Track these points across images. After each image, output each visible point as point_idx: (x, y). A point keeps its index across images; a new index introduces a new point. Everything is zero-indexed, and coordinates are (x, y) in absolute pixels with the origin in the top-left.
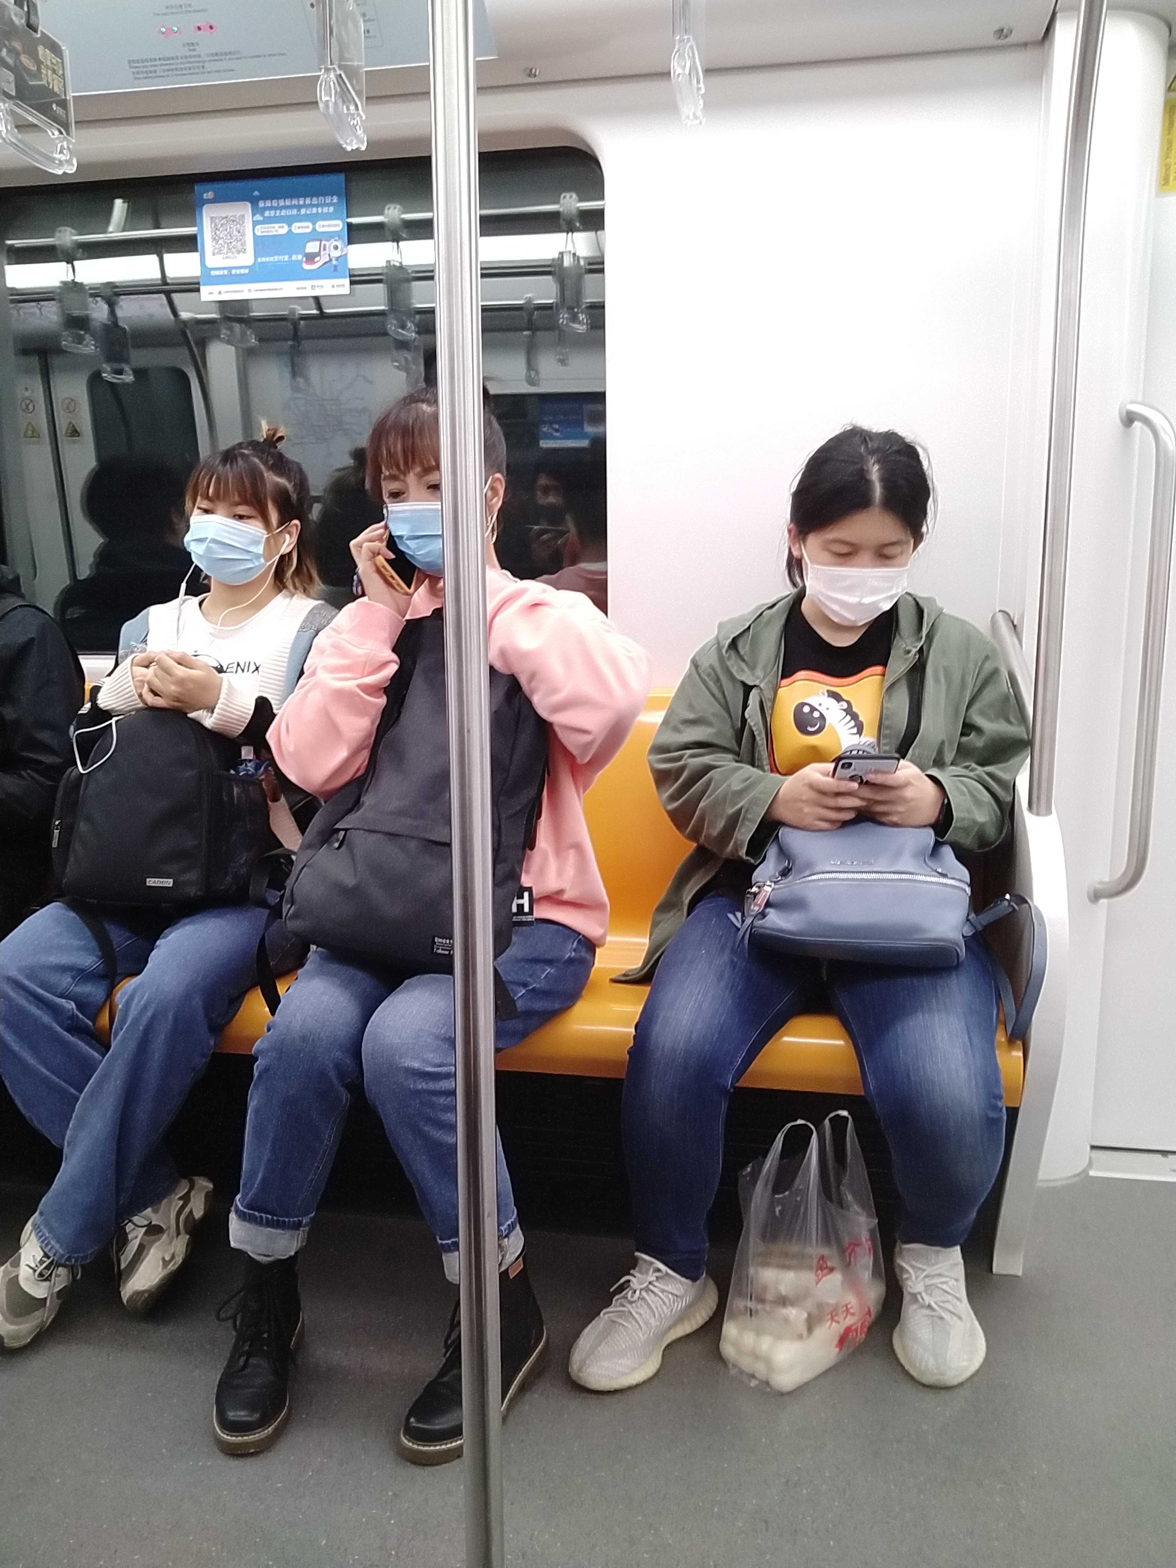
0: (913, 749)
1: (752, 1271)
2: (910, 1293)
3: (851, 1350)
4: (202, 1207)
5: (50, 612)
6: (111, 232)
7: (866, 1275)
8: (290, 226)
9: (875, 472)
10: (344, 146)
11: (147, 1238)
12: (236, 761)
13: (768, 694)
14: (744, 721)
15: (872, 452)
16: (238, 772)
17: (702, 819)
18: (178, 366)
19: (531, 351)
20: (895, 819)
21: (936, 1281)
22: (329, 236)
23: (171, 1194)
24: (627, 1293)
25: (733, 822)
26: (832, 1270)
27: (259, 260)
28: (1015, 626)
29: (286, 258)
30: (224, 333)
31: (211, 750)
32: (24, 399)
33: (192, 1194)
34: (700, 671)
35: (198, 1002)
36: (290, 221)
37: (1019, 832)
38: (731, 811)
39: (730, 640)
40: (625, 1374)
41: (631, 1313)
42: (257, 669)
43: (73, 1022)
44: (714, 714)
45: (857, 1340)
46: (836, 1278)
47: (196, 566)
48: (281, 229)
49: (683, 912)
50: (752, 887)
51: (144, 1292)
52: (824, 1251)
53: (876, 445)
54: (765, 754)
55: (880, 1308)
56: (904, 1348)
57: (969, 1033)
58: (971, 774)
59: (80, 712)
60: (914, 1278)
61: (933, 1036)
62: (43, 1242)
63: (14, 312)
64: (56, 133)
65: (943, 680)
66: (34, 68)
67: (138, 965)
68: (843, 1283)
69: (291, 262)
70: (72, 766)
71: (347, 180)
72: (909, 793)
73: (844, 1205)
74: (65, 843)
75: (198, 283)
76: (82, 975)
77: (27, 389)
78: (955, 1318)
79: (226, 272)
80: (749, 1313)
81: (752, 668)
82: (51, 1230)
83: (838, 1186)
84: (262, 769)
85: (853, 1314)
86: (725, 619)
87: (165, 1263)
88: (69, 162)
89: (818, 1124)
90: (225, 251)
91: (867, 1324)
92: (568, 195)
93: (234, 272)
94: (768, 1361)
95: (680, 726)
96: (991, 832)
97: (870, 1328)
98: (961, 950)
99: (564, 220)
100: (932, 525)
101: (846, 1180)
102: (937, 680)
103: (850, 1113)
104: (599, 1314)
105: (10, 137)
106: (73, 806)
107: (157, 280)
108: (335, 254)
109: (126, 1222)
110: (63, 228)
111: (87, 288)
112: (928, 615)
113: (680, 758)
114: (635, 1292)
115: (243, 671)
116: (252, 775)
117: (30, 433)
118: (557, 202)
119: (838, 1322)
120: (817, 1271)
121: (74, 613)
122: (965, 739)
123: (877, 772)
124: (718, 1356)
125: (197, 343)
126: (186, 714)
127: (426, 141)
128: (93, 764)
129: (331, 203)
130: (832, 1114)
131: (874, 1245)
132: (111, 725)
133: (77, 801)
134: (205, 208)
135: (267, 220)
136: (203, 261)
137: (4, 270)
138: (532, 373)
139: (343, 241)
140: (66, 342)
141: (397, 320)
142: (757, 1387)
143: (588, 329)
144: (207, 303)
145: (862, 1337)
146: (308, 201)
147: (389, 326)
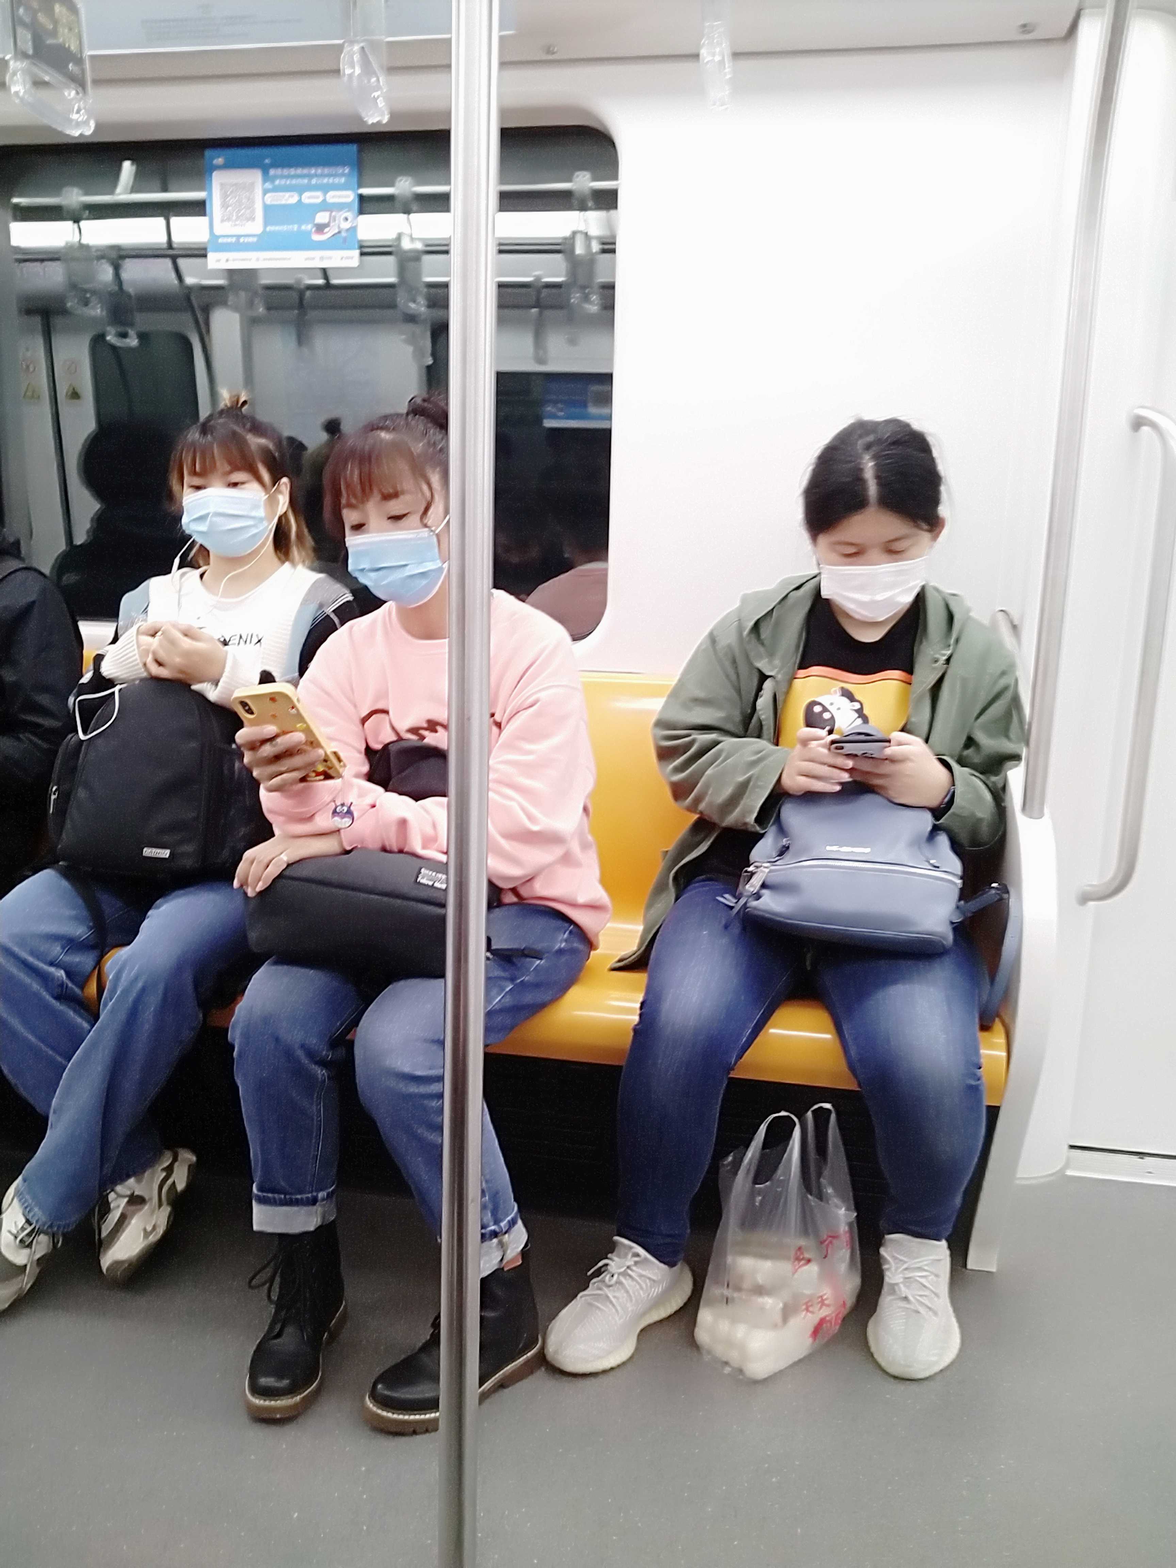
1: (729, 1259)
3: (826, 1339)
6: (120, 194)
7: (843, 1266)
8: (300, 195)
10: (365, 118)
18: (181, 331)
19: (539, 330)
22: (340, 207)
24: (606, 1276)
26: (809, 1261)
27: (268, 229)
28: (1014, 628)
29: (296, 227)
30: (231, 299)
31: (213, 722)
32: (25, 359)
33: (176, 1165)
36: (301, 190)
40: (599, 1357)
41: (608, 1297)
43: (62, 991)
45: (832, 1331)
46: (813, 1269)
48: (291, 198)
52: (802, 1242)
55: (854, 1300)
62: (26, 1208)
63: (17, 271)
64: (73, 93)
66: (50, 27)
67: (129, 934)
68: (819, 1274)
69: (299, 231)
70: (71, 733)
71: (360, 151)
73: (824, 1198)
74: (62, 809)
75: (205, 249)
76: (72, 944)
77: (27, 350)
78: (930, 1313)
79: (234, 240)
80: (725, 1301)
82: (34, 1198)
83: (819, 1179)
85: (828, 1306)
87: (147, 1234)
88: (87, 123)
89: (801, 1116)
90: (234, 218)
91: (841, 1316)
92: (581, 174)
93: (242, 240)
94: (742, 1348)
97: (844, 1320)
99: (578, 199)
101: (826, 1172)
103: (833, 1106)
105: (26, 95)
106: (71, 770)
107: (163, 243)
108: (345, 225)
109: (108, 1192)
110: (69, 189)
111: (93, 249)
114: (613, 1276)
117: (29, 393)
118: (569, 180)
119: (812, 1312)
120: (794, 1259)
124: (693, 1343)
125: (201, 309)
127: (447, 115)
128: (94, 730)
129: (343, 174)
130: (816, 1107)
131: (852, 1238)
132: (113, 693)
133: (74, 770)
134: (215, 174)
135: (276, 189)
136: (211, 226)
137: (9, 228)
138: (540, 352)
139: (354, 211)
140: (71, 305)
141: (406, 293)
142: (730, 1374)
143: (599, 308)
144: (214, 269)
145: (836, 1328)
146: (320, 171)
147: (398, 299)
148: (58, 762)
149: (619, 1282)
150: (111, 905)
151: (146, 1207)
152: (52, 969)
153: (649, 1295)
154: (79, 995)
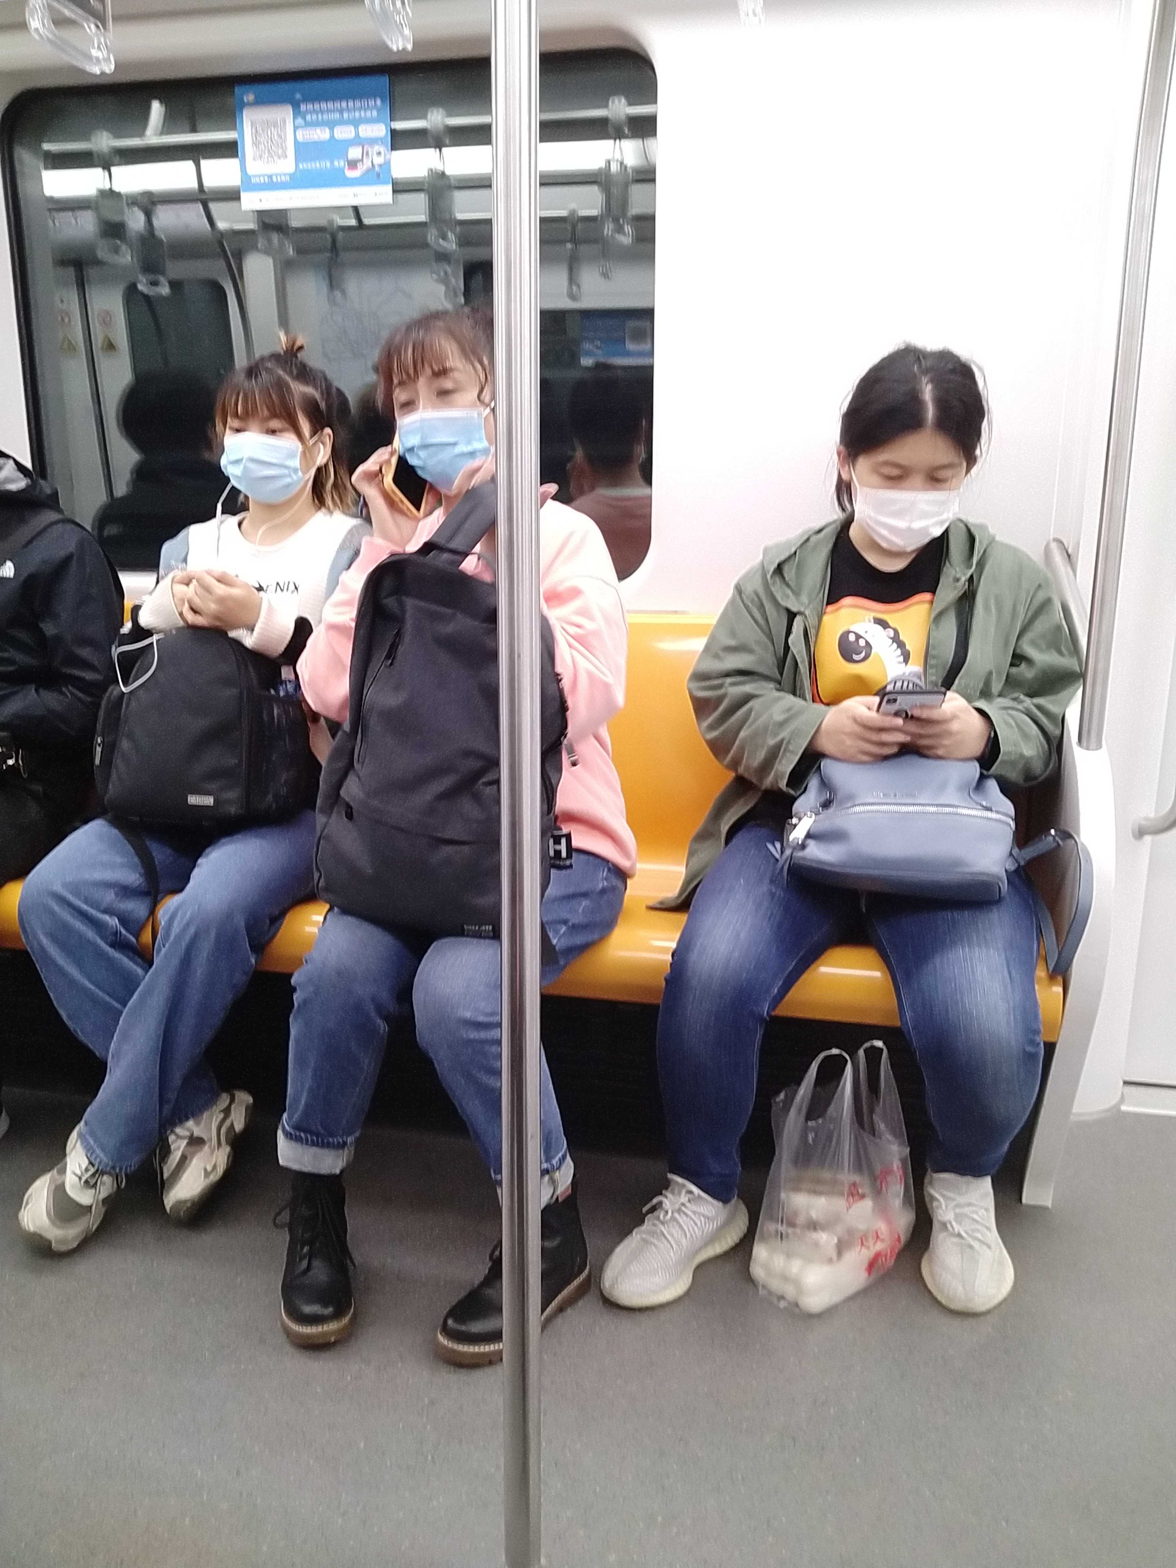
1: (783, 1195)
2: (939, 1221)
3: (882, 1272)
4: (243, 1120)
5: (89, 528)
6: (150, 137)
7: (897, 1203)
8: (332, 130)
9: (927, 393)
10: (389, 43)
11: (192, 1149)
12: (276, 680)
14: (787, 648)
15: (926, 372)
16: (277, 692)
17: (742, 749)
18: (215, 278)
19: (573, 265)
20: (940, 752)
21: (966, 1210)
22: (373, 141)
26: (863, 1197)
27: (300, 167)
28: (1069, 556)
29: (328, 164)
30: (261, 243)
31: (251, 668)
32: (60, 312)
33: (233, 1106)
34: (744, 598)
35: (240, 921)
36: (331, 125)
37: (1066, 767)
38: (772, 742)
39: (776, 565)
45: (886, 1267)
46: (867, 1205)
48: (322, 134)
50: (792, 818)
51: (186, 1201)
52: (856, 1178)
53: (928, 364)
54: (807, 683)
55: (909, 1236)
56: (932, 1274)
57: (1008, 967)
58: (1020, 707)
61: (972, 967)
63: (50, 223)
64: (93, 26)
65: (993, 610)
67: (180, 883)
68: (874, 1210)
69: (332, 167)
71: (392, 84)
72: (955, 726)
73: (876, 1134)
74: (107, 759)
75: (239, 192)
76: (126, 891)
77: (62, 302)
78: (985, 1247)
79: (266, 179)
80: (780, 1237)
81: (797, 594)
83: (871, 1115)
85: (883, 1240)
86: (770, 543)
87: (207, 1174)
88: (107, 60)
89: (853, 1054)
90: (266, 157)
91: (896, 1250)
92: (617, 100)
93: (274, 179)
94: (797, 1283)
95: (721, 654)
96: (1037, 767)
97: (899, 1255)
99: (612, 126)
101: (879, 1110)
102: (987, 608)
103: (884, 1043)
104: (629, 1232)
105: (47, 33)
106: (115, 722)
107: (194, 189)
108: (378, 160)
109: (168, 1132)
110: (98, 133)
111: (124, 196)
112: (980, 542)
113: (720, 686)
114: (667, 1212)
115: (282, 590)
116: (292, 697)
117: (66, 346)
118: (606, 106)
119: (868, 1248)
120: (848, 1195)
121: (112, 530)
122: (1014, 670)
123: (922, 706)
124: (748, 1278)
125: (233, 255)
126: (227, 634)
127: (486, 41)
128: (135, 682)
129: (375, 107)
130: (867, 1045)
131: (905, 1173)
132: (152, 644)
133: (119, 719)
134: (245, 112)
135: (308, 124)
136: (243, 168)
137: (41, 177)
138: (574, 288)
139: (386, 146)
140: (102, 253)
141: (438, 231)
142: (785, 1308)
143: (634, 240)
144: (246, 212)
145: (891, 1262)
146: (351, 104)
147: (429, 237)
148: (102, 713)
149: (673, 1219)
150: (160, 853)
151: (206, 1148)
152: (106, 918)
153: (703, 1232)
154: (133, 943)
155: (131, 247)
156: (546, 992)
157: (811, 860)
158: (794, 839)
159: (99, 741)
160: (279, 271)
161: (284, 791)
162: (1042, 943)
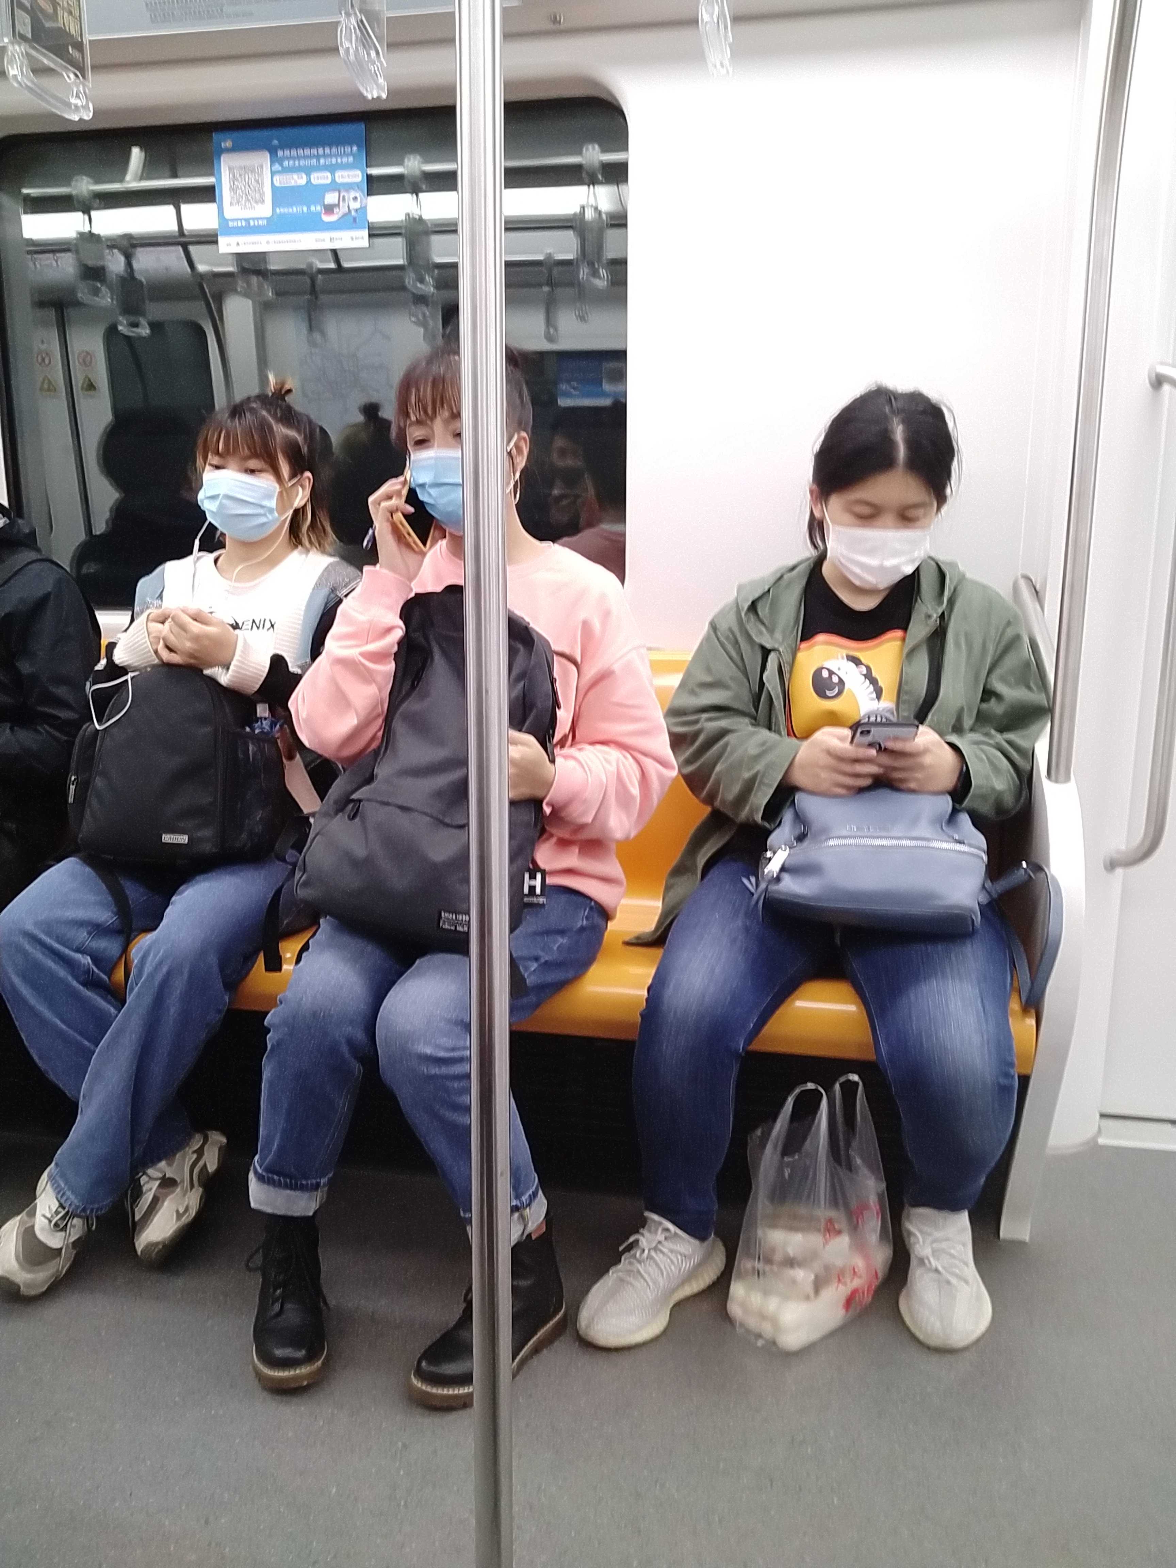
0: (932, 716)
1: (760, 1232)
3: (858, 1312)
4: (216, 1161)
6: (128, 182)
7: (874, 1238)
8: (308, 175)
9: (899, 433)
10: (365, 94)
12: (251, 718)
13: (786, 658)
14: (762, 684)
15: (899, 412)
16: (253, 729)
17: (718, 783)
18: (193, 318)
19: (550, 308)
20: (912, 785)
22: (349, 187)
23: (185, 1148)
25: (749, 787)
26: (839, 1232)
27: (278, 211)
28: (1037, 592)
29: (304, 209)
30: (241, 285)
31: (225, 703)
32: (40, 352)
33: (206, 1148)
34: (719, 634)
35: (213, 959)
36: (308, 171)
37: (1037, 797)
38: (747, 775)
39: (750, 603)
41: (639, 1272)
42: (272, 626)
43: (89, 976)
44: (731, 678)
45: (864, 1303)
46: (843, 1241)
47: (210, 523)
48: (299, 180)
49: (696, 875)
51: (157, 1244)
52: (832, 1213)
55: (887, 1270)
57: (982, 1000)
58: (991, 742)
59: (97, 668)
60: (921, 1240)
61: (946, 1001)
62: (59, 1192)
63: (31, 265)
64: (72, 76)
65: (963, 646)
66: (50, 10)
67: (153, 921)
68: (850, 1247)
69: (309, 212)
70: (88, 722)
71: (367, 130)
72: (927, 760)
73: (853, 1169)
74: (81, 797)
75: (216, 236)
76: (98, 930)
77: (43, 342)
78: (963, 1283)
79: (244, 223)
80: (756, 1274)
81: (771, 631)
82: (66, 1182)
83: (848, 1151)
84: (278, 726)
85: (860, 1277)
86: (745, 579)
87: (179, 1216)
88: (86, 107)
89: (828, 1089)
90: (243, 201)
91: (874, 1287)
92: (590, 147)
93: (251, 223)
94: (774, 1321)
95: (697, 690)
96: (1009, 800)
97: (876, 1291)
98: (976, 917)
99: (587, 173)
100: (956, 488)
101: (855, 1144)
102: (957, 645)
103: (860, 1077)
104: (608, 1271)
105: (25, 81)
106: (88, 762)
107: (174, 232)
108: (354, 205)
109: (140, 1174)
110: (78, 177)
111: (103, 239)
112: (950, 579)
113: (696, 722)
114: (644, 1250)
115: (258, 628)
116: (268, 733)
117: (46, 386)
118: (580, 153)
119: (845, 1284)
120: (825, 1231)
121: (89, 568)
122: (984, 706)
123: (896, 739)
124: (726, 1317)
125: (213, 297)
126: (202, 671)
127: (451, 90)
128: (109, 720)
129: (351, 153)
130: (842, 1079)
131: (882, 1209)
132: (126, 681)
133: (92, 757)
134: (223, 158)
135: (285, 170)
136: (221, 212)
137: (20, 219)
138: (552, 331)
139: (363, 192)
140: (83, 295)
141: (415, 274)
142: (763, 1347)
143: (610, 283)
144: (223, 254)
145: (868, 1299)
146: (327, 150)
147: (407, 281)
149: (649, 1257)
150: (134, 892)
151: (178, 1190)
152: (78, 956)
153: (680, 1270)
154: (106, 981)
155: (110, 288)
156: (514, 1028)
157: (786, 894)
158: (769, 872)
159: (73, 778)
160: (258, 314)
161: (259, 829)
162: (1015, 975)
